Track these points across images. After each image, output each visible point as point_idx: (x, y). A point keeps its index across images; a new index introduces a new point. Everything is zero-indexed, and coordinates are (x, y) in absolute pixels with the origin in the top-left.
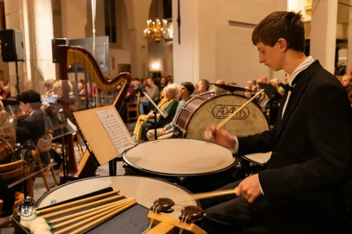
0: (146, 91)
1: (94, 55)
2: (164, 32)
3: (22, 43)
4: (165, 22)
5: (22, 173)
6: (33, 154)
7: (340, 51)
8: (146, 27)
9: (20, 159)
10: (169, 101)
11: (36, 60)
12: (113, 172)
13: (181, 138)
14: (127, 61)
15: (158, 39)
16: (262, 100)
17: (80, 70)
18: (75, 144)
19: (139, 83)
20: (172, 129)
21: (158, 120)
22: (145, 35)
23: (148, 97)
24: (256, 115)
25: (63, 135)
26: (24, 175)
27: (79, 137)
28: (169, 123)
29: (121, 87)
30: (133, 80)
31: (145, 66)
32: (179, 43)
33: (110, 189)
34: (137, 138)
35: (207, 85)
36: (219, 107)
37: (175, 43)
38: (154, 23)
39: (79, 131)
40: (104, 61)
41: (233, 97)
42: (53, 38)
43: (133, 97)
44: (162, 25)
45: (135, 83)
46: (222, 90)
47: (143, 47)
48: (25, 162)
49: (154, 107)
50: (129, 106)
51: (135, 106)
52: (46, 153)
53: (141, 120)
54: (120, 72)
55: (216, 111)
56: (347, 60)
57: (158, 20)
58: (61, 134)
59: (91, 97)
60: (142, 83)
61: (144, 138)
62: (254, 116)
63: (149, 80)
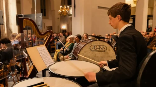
1: (35, 22)
2: (68, 12)
3: (2, 16)
4: (68, 7)
5: (3, 75)
6: (8, 67)
8: (59, 9)
9: (2, 69)
10: (70, 43)
11: (9, 24)
12: (44, 75)
13: (75, 60)
14: (51, 25)
15: (65, 15)
16: (113, 43)
17: (29, 29)
18: (27, 63)
19: (56, 35)
20: (71, 56)
21: (65, 52)
22: (59, 13)
23: (60, 41)
26: (3, 76)
27: (29, 59)
28: (70, 53)
30: (54, 34)
31: (59, 27)
32: (75, 17)
33: (43, 83)
34: (55, 60)
36: (93, 46)
37: (73, 16)
38: (63, 7)
39: (29, 57)
40: (40, 25)
41: (100, 42)
42: (16, 14)
43: (53, 41)
44: (67, 8)
46: (95, 38)
47: (58, 18)
48: (4, 70)
49: (63, 46)
50: (52, 45)
51: (54, 45)
52: (13, 66)
53: (57, 52)
54: (47, 30)
55: (91, 48)
56: (152, 25)
57: (65, 6)
58: (21, 58)
59: (34, 41)
60: (58, 35)
62: (109, 50)
63: (61, 34)
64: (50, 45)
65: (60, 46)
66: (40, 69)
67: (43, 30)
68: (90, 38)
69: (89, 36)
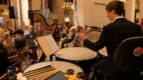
0: (63, 29)
1: (44, 16)
2: (70, 7)
3: (17, 12)
4: (71, 3)
5: (17, 60)
6: (21, 53)
7: (137, 14)
8: (63, 5)
10: (72, 33)
11: (22, 18)
12: (51, 60)
13: (77, 47)
14: (56, 18)
15: (68, 10)
17: (39, 21)
18: (37, 49)
19: (61, 26)
20: (73, 43)
22: (63, 8)
23: (64, 32)
25: (32, 46)
26: (18, 61)
27: (38, 46)
29: (54, 27)
31: (63, 20)
32: (76, 11)
33: (50, 66)
34: (60, 47)
35: (86, 27)
36: (91, 35)
37: (74, 11)
38: (66, 4)
39: (39, 44)
40: (48, 18)
41: (96, 32)
42: (28, 10)
43: (59, 32)
44: (69, 4)
45: (59, 26)
47: (62, 13)
48: (18, 56)
49: (67, 35)
50: (57, 35)
51: (59, 35)
52: (26, 52)
53: (62, 40)
54: (53, 22)
55: (90, 37)
56: (139, 17)
57: (68, 3)
58: (32, 45)
59: (43, 32)
60: (62, 26)
61: (63, 47)
63: (65, 25)
64: (56, 35)
66: (48, 55)
67: (50, 23)
68: (89, 28)
69: (88, 27)
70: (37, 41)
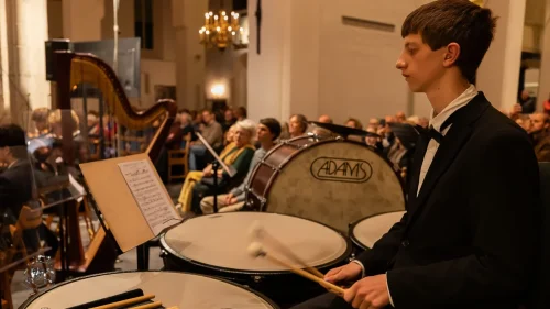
0: (201, 132)
1: (114, 68)
2: (234, 33)
4: (235, 15)
6: (12, 233)
7: (528, 73)
8: (204, 25)
10: (239, 148)
11: (19, 75)
12: (143, 265)
13: (258, 210)
14: (170, 81)
15: (222, 45)
16: (394, 152)
17: (92, 93)
18: (81, 217)
19: (190, 118)
20: (243, 196)
21: (219, 181)
22: (202, 38)
23: (204, 141)
24: (384, 175)
25: (61, 201)
27: (88, 205)
28: (238, 185)
29: (159, 124)
30: (180, 113)
31: (200, 90)
32: (259, 52)
33: (139, 292)
34: (184, 209)
35: (303, 124)
36: (323, 161)
37: (251, 51)
38: (216, 17)
39: (89, 196)
40: (132, 80)
41: (347, 145)
42: (47, 39)
44: (230, 21)
45: (183, 117)
46: (328, 132)
47: (198, 57)
49: (214, 158)
50: (173, 156)
51: (182, 155)
53: (191, 180)
54: (157, 99)
55: (316, 168)
56: (538, 88)
57: (224, 13)
58: (59, 199)
59: (110, 139)
60: (194, 118)
61: (195, 209)
62: (381, 178)
63: (206, 113)
64: (167, 155)
65: (203, 160)
66: (129, 243)
67: (143, 101)
68: (313, 132)
69: (310, 123)
70: (81, 180)
